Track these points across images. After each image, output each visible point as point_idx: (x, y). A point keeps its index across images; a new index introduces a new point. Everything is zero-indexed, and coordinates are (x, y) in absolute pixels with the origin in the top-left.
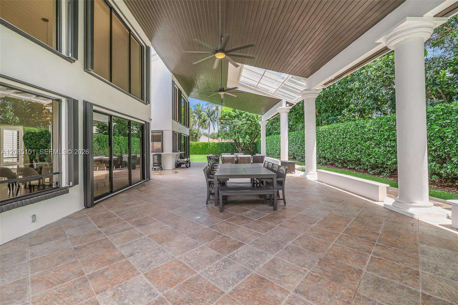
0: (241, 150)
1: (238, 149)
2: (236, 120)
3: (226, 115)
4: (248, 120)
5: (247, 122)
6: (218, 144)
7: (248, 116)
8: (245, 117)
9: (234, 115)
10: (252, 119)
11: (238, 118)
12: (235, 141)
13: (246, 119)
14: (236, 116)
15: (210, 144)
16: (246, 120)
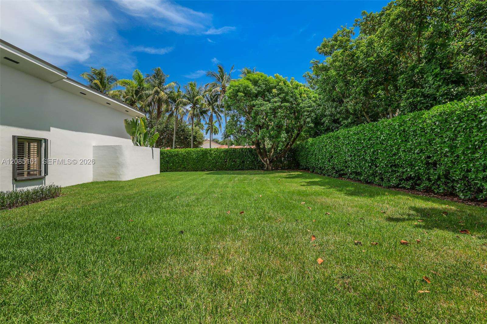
0: (268, 163)
1: (264, 160)
2: (260, 101)
3: (238, 91)
4: (284, 100)
5: (283, 104)
6: (226, 151)
7: (283, 93)
8: (278, 95)
9: (256, 92)
10: (291, 99)
11: (263, 96)
12: (258, 144)
13: (280, 98)
14: (259, 92)
15: (213, 152)
16: (280, 100)
